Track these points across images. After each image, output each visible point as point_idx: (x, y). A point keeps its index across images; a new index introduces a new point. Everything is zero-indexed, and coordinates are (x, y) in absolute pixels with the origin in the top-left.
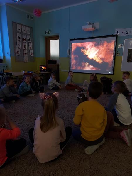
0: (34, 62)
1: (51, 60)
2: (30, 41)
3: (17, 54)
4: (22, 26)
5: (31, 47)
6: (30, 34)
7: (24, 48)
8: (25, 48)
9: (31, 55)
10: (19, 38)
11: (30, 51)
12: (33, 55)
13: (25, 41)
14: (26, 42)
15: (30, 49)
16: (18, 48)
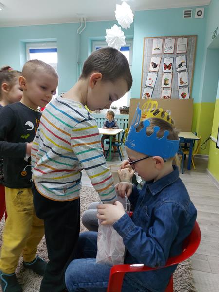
2: (185, 68)
4: (167, 40)
5: (185, 80)
6: (185, 51)
8: (166, 85)
10: (155, 66)
11: (180, 90)
13: (167, 70)
14: (170, 71)
15: (179, 85)
16: (150, 85)
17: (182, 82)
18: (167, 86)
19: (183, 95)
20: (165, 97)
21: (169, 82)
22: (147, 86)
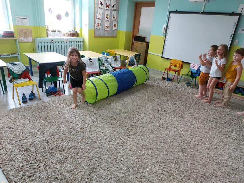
0: (116, 37)
1: (139, 35)
2: (115, 8)
3: (97, 28)
7: (106, 19)
9: (114, 28)
10: (102, 4)
11: (113, 22)
12: (116, 28)
15: (113, 19)
16: (99, 18)
17: (114, 17)
18: (108, 19)
19: (115, 26)
20: (107, 26)
21: (109, 16)
22: (98, 18)
